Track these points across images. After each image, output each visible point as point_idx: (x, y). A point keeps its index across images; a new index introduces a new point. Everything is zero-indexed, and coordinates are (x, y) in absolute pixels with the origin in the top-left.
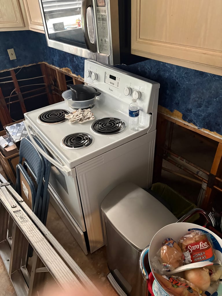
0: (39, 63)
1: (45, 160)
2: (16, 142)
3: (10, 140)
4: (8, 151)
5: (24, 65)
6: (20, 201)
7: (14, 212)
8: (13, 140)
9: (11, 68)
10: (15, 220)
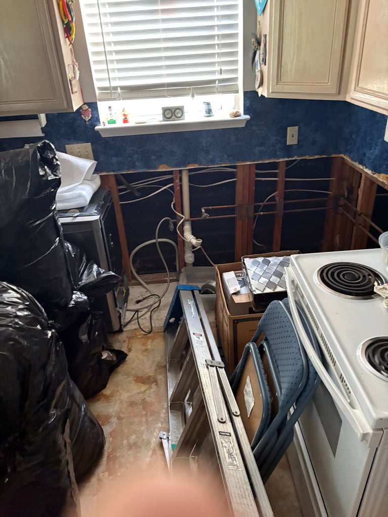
0: (333, 156)
1: (311, 368)
2: (254, 293)
3: (244, 283)
4: (236, 302)
5: (305, 155)
6: (233, 413)
7: (220, 432)
8: (251, 287)
9: (283, 158)
10: (218, 453)
